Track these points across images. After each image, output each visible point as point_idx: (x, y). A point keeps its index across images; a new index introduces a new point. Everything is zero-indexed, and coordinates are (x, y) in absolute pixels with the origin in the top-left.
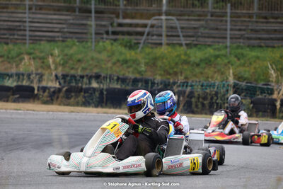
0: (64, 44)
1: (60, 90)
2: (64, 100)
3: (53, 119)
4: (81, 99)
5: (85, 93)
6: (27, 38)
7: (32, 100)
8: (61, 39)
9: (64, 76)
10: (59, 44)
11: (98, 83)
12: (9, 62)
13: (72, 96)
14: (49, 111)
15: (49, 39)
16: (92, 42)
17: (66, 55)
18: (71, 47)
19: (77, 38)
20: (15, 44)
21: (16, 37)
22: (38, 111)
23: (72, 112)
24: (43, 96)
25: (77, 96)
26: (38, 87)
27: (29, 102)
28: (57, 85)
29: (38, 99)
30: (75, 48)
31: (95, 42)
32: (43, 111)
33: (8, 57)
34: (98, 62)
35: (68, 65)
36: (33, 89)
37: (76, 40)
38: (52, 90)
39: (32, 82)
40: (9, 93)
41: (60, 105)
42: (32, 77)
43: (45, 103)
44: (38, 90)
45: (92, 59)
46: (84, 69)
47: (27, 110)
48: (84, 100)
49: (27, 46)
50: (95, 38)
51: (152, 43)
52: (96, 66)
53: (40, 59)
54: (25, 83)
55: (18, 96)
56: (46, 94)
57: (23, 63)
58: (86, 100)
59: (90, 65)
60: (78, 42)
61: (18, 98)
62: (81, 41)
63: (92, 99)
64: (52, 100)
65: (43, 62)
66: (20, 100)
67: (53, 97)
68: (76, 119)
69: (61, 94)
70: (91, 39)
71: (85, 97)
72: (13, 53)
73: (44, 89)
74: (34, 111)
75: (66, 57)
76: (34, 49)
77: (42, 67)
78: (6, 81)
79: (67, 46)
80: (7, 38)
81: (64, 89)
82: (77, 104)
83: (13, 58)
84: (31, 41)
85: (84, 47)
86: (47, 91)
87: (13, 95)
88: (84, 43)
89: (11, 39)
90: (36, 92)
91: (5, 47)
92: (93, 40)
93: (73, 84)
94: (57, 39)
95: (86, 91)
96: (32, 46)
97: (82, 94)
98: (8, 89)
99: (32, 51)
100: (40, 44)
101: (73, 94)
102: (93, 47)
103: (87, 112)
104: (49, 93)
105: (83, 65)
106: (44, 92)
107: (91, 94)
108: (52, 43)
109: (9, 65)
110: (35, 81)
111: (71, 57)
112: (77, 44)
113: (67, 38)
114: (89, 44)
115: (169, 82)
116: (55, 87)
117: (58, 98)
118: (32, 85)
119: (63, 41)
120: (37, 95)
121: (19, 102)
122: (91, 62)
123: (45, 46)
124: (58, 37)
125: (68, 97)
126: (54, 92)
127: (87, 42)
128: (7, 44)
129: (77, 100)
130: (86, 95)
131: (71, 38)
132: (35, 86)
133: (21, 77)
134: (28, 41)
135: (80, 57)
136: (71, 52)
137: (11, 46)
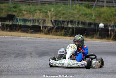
0: (56, 6)
1: (53, 28)
2: (55, 33)
3: (49, 42)
4: (63, 32)
5: (65, 29)
6: (39, 2)
7: (39, 32)
8: (55, 3)
9: (55, 21)
10: (54, 5)
11: (72, 25)
12: (30, 14)
13: (59, 31)
14: (47, 38)
15: (50, 3)
16: (70, 5)
17: (57, 11)
18: (60, 7)
19: (63, 3)
20: (33, 5)
21: (34, 2)
22: (42, 38)
23: (58, 39)
24: (45, 30)
25: (61, 31)
26: (43, 26)
27: (38, 33)
28: (52, 25)
29: (43, 32)
30: (62, 7)
31: (72, 5)
32: (44, 38)
33: (30, 12)
34: (73, 14)
35: (58, 16)
36: (40, 27)
37: (62, 4)
38: (49, 28)
39: (40, 23)
40: (29, 29)
41: (52, 35)
42: (40, 21)
43: (46, 34)
44: (43, 28)
45: (70, 13)
46: (66, 18)
47: (36, 37)
48: (64, 33)
49: (39, 6)
50: (72, 3)
51: (99, 6)
52: (72, 16)
53: (45, 12)
54: (37, 24)
55: (33, 30)
56: (46, 30)
57: (36, 15)
58: (65, 33)
59: (68, 16)
60: (63, 4)
61: (33, 31)
62: (65, 4)
63: (68, 33)
64: (49, 33)
65: (46, 14)
66: (34, 32)
67: (50, 31)
68: (59, 42)
69: (54, 30)
70: (70, 3)
71: (65, 32)
72: (32, 10)
73: (46, 27)
74: (40, 38)
75: (57, 12)
76: (42, 8)
77: (45, 17)
78: (27, 23)
79: (58, 7)
80: (30, 2)
81: (55, 27)
82: (61, 35)
83: (32, 12)
84: (41, 4)
85: (66, 7)
86: (47, 28)
87: (31, 30)
88: (66, 5)
89: (31, 3)
90: (41, 28)
91: (28, 6)
92: (71, 4)
93: (60, 25)
94: (53, 3)
95: (66, 28)
96: (41, 6)
97: (64, 30)
98: (28, 27)
99: (41, 9)
100: (45, 6)
101: (59, 30)
102: (70, 7)
103: (65, 39)
104: (48, 29)
105: (65, 16)
106: (45, 29)
107: (68, 30)
108: (51, 5)
109: (30, 15)
110: (41, 23)
111: (59, 12)
112: (63, 5)
113: (58, 2)
114: (69, 6)
115: (107, 25)
116: (50, 27)
117: (52, 32)
118: (40, 25)
119: (56, 4)
120: (42, 30)
121: (33, 33)
122: (69, 15)
123: (47, 6)
124: (54, 2)
125: (57, 32)
126: (50, 29)
127: (67, 5)
128: (29, 5)
129: (61, 33)
130: (66, 30)
131: (60, 2)
132: (41, 25)
133: (34, 21)
134: (39, 4)
135: (64, 12)
136: (60, 9)
137: (31, 6)
